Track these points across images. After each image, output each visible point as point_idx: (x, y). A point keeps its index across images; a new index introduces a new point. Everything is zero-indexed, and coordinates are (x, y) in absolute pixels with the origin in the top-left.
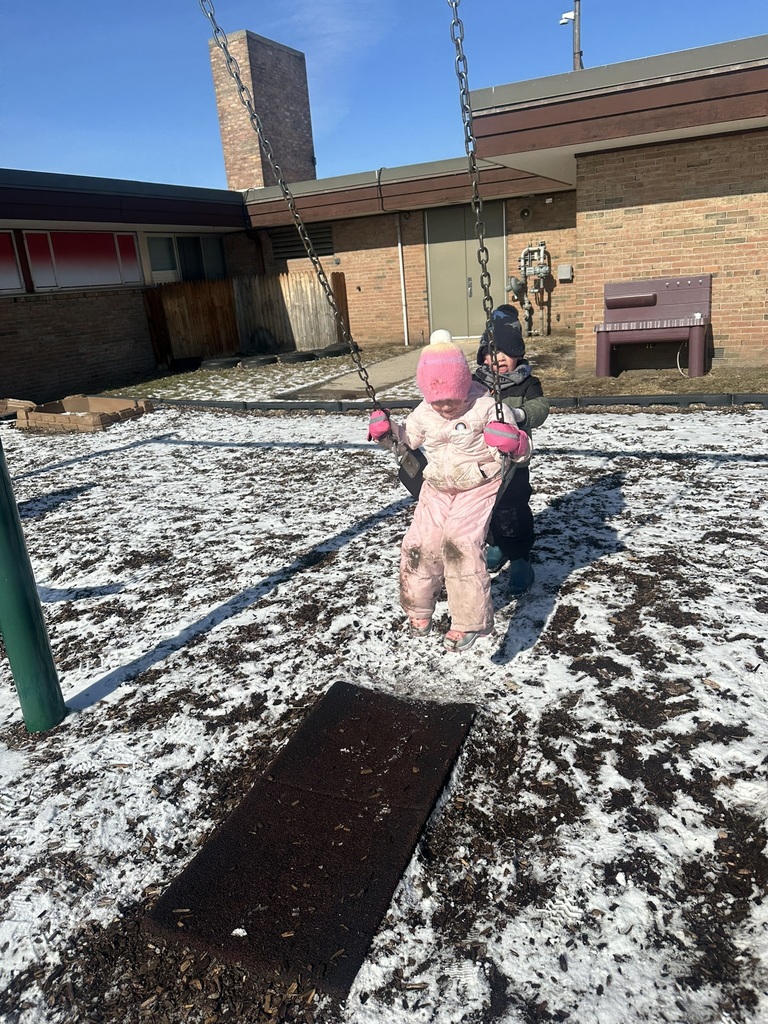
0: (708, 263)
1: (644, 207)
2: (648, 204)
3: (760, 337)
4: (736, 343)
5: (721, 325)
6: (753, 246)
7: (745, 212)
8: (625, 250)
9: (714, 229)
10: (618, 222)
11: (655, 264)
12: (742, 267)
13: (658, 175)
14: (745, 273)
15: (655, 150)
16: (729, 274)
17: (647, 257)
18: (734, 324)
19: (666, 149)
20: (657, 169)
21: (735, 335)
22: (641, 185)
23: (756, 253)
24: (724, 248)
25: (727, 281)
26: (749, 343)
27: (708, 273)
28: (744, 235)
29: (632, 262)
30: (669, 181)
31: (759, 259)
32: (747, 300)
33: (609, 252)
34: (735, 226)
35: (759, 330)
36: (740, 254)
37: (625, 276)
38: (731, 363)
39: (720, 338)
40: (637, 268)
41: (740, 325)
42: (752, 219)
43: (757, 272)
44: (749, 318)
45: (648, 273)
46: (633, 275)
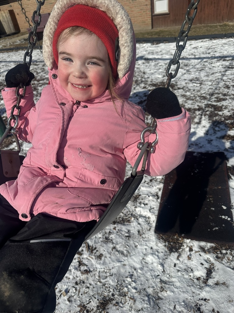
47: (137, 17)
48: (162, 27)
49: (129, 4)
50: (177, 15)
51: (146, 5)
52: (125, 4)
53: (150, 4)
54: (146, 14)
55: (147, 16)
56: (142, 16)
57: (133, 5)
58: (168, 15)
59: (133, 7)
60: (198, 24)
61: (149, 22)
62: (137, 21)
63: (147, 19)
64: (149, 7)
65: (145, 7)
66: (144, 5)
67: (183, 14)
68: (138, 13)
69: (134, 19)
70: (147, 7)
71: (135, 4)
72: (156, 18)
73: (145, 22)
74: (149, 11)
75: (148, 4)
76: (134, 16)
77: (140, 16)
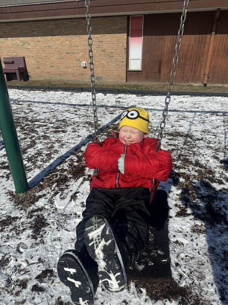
0: (23, 54)
1: (8, 38)
2: (8, 37)
3: (37, 73)
4: (33, 74)
5: (29, 69)
6: (30, 50)
7: (27, 42)
8: (6, 49)
9: (23, 46)
10: (3, 42)
11: (13, 53)
12: (30, 55)
13: (9, 31)
14: (31, 57)
15: (6, 24)
16: (28, 57)
17: (11, 51)
18: (31, 69)
19: (9, 24)
20: (8, 29)
21: (32, 72)
22: (6, 33)
23: (32, 52)
24: (25, 50)
25: (28, 59)
26: (35, 74)
27: (24, 56)
28: (28, 47)
29: (8, 52)
30: (11, 32)
31: (32, 54)
32: (32, 64)
34: (26, 45)
35: (36, 71)
36: (29, 52)
37: (8, 56)
38: (33, 79)
39: (29, 73)
40: (10, 54)
41: (33, 70)
42: (29, 43)
43: (33, 57)
44: (34, 68)
45: (12, 55)
46: (9, 56)
47: (113, 71)
48: (135, 81)
49: (106, 59)
50: (149, 73)
51: (122, 62)
52: (102, 58)
53: (126, 61)
54: (122, 69)
55: (122, 71)
56: (118, 71)
57: (109, 60)
58: (141, 72)
59: (110, 62)
60: (167, 83)
61: (124, 76)
62: (113, 74)
63: (122, 73)
64: (125, 63)
65: (121, 63)
66: (120, 62)
67: (154, 73)
68: (114, 67)
69: (110, 72)
70: (123, 64)
71: (111, 60)
72: (130, 74)
73: (120, 76)
74: (124, 67)
75: (124, 61)
76: (110, 70)
77: (116, 70)
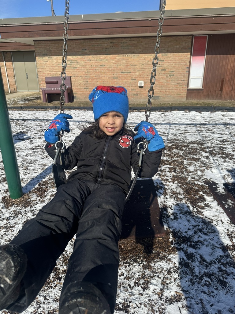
0: (70, 73)
1: (53, 57)
2: (54, 56)
3: (84, 93)
4: (79, 95)
5: (75, 90)
6: (79, 70)
7: (76, 61)
8: (49, 68)
9: (70, 64)
10: (47, 60)
11: (57, 73)
12: (77, 75)
13: (55, 49)
14: (78, 77)
15: (53, 42)
16: (75, 77)
17: (55, 70)
18: (78, 90)
19: (56, 42)
20: (54, 47)
21: (78, 93)
22: (51, 51)
23: (80, 71)
24: (73, 70)
25: (75, 78)
26: (82, 95)
27: (70, 76)
28: (77, 66)
29: (51, 72)
30: (58, 50)
31: (81, 73)
32: (79, 84)
33: (45, 68)
34: (74, 64)
35: (83, 92)
36: (76, 71)
37: (50, 75)
38: (78, 100)
39: (75, 93)
40: (53, 73)
41: (79, 90)
42: (78, 62)
43: (81, 76)
44: (81, 88)
45: (56, 75)
46: (52, 75)
47: (173, 89)
48: (194, 100)
49: (166, 78)
50: (210, 91)
51: (183, 80)
52: (161, 77)
53: (187, 80)
54: (182, 88)
55: (183, 89)
56: (178, 89)
57: (169, 79)
58: (202, 91)
59: (170, 81)
60: (229, 100)
61: (184, 94)
62: (172, 93)
63: (183, 92)
64: (186, 82)
65: (182, 82)
66: (181, 81)
67: (216, 91)
68: (174, 86)
69: (170, 91)
70: (184, 82)
71: (172, 79)
72: (191, 92)
73: (180, 94)
74: (185, 86)
75: (185, 79)
76: (169, 88)
77: (176, 89)
